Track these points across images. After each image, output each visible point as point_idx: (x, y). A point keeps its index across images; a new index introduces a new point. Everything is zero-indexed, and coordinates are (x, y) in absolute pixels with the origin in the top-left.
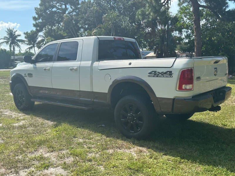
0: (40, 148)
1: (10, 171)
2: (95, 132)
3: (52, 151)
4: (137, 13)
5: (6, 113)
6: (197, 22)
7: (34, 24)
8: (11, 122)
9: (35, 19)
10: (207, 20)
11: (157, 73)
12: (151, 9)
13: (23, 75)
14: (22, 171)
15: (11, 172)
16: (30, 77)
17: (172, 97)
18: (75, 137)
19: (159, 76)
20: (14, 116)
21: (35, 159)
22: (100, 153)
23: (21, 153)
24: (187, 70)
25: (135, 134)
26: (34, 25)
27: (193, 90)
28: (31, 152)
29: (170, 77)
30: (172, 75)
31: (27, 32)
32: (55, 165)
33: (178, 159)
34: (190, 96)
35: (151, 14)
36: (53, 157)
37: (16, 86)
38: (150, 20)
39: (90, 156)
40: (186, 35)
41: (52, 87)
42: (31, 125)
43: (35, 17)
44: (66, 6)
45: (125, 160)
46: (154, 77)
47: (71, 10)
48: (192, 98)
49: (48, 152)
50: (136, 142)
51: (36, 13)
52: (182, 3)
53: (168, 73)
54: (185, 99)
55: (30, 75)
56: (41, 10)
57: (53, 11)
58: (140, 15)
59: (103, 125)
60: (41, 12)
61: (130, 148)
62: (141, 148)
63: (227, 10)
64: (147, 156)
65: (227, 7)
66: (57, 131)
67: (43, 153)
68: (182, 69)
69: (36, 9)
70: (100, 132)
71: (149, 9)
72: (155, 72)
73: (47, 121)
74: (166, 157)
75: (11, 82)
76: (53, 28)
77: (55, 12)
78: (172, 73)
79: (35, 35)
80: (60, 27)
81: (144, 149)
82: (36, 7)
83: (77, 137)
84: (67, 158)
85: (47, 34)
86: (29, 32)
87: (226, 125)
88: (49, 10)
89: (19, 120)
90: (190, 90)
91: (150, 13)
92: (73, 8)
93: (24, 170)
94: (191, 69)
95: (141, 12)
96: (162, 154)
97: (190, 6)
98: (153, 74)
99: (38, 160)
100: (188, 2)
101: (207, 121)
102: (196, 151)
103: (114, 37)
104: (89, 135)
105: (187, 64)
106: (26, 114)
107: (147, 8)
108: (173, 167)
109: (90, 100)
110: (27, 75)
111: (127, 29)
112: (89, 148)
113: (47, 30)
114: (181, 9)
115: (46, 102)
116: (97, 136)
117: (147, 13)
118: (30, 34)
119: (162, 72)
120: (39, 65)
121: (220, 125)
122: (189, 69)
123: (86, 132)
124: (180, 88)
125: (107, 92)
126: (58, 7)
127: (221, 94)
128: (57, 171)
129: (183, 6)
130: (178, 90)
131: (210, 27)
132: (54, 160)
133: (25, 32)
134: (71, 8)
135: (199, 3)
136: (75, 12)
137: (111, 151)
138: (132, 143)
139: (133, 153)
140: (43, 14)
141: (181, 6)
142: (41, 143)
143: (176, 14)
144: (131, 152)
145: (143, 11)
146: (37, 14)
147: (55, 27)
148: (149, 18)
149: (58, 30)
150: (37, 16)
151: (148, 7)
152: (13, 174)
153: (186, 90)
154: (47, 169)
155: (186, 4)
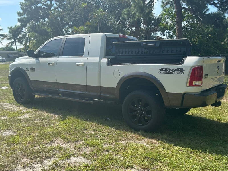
0: (55, 139)
1: (34, 161)
2: (103, 125)
3: (68, 142)
4: (123, 12)
5: (6, 107)
6: (179, 23)
7: (18, 19)
8: (14, 114)
9: (19, 14)
10: (188, 22)
11: (168, 70)
12: (137, 9)
13: (25, 69)
14: (45, 160)
15: (36, 162)
16: (33, 71)
17: (182, 92)
18: (85, 129)
19: (170, 73)
20: (15, 109)
21: (54, 149)
22: (114, 144)
23: (38, 144)
24: (198, 67)
25: (143, 127)
26: (19, 21)
27: (202, 86)
28: (47, 143)
29: (181, 73)
30: (183, 72)
31: (11, 27)
32: (76, 155)
33: (189, 149)
34: (199, 91)
35: (137, 14)
36: (70, 147)
37: (15, 80)
38: (135, 19)
39: (106, 146)
40: (168, 35)
41: (56, 82)
42: (37, 118)
43: (20, 12)
44: (51, 3)
45: (140, 150)
46: (165, 73)
47: (56, 6)
48: (201, 93)
49: (65, 143)
50: (145, 134)
51: (20, 8)
52: (165, 5)
53: (179, 70)
54: (194, 94)
55: (33, 69)
56: (26, 6)
57: (37, 7)
58: (125, 14)
59: (108, 119)
60: (26, 8)
61: (140, 140)
62: (151, 140)
63: (207, 13)
64: (160, 147)
65: (208, 10)
66: (65, 124)
67: (60, 144)
68: (193, 66)
69: (21, 4)
70: (108, 125)
71: (134, 9)
72: (166, 69)
73: (51, 115)
74: (177, 148)
75: (9, 75)
76: (37, 24)
77: (40, 7)
78: (183, 70)
79: (19, 30)
80: (44, 22)
81: (154, 141)
82: (22, 2)
83: (87, 130)
84: (84, 149)
85: (31, 29)
86: (13, 27)
87: (221, 119)
88: (34, 5)
89: (22, 113)
90: (199, 86)
91: (135, 13)
92: (58, 4)
93: (47, 160)
94: (201, 67)
95: (127, 12)
96: (172, 145)
97: (173, 8)
98: (164, 70)
99: (58, 151)
100: (171, 4)
101: (202, 116)
102: (202, 142)
103: (119, 35)
104: (98, 128)
105: (198, 62)
106: (27, 107)
107: (132, 8)
108: (186, 157)
109: (97, 94)
110: (29, 69)
111: (112, 27)
112: (103, 139)
113: (32, 25)
114: (165, 10)
115: (50, 96)
116: (106, 129)
117: (133, 13)
118: (15, 29)
119: (173, 69)
120: (42, 60)
121: (216, 120)
122: (199, 67)
123: (94, 124)
124: (191, 84)
125: (115, 87)
126: (43, 2)
127: (221, 90)
128: (79, 160)
129: (166, 8)
130: (188, 85)
131: (190, 28)
132: (72, 150)
133: (10, 27)
134: (57, 4)
135: (181, 5)
136: (61, 8)
137: (124, 143)
138: (141, 135)
139: (145, 145)
140: (28, 9)
141: (164, 8)
142: (55, 135)
143: (159, 15)
144: (143, 144)
145: (128, 11)
146: (22, 9)
147: (39, 22)
148: (134, 18)
149: (42, 26)
150: (21, 11)
151: (134, 7)
152: (38, 163)
153: (196, 86)
154: (70, 159)
155: (169, 6)
